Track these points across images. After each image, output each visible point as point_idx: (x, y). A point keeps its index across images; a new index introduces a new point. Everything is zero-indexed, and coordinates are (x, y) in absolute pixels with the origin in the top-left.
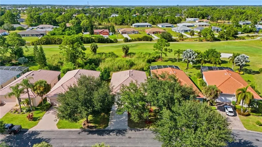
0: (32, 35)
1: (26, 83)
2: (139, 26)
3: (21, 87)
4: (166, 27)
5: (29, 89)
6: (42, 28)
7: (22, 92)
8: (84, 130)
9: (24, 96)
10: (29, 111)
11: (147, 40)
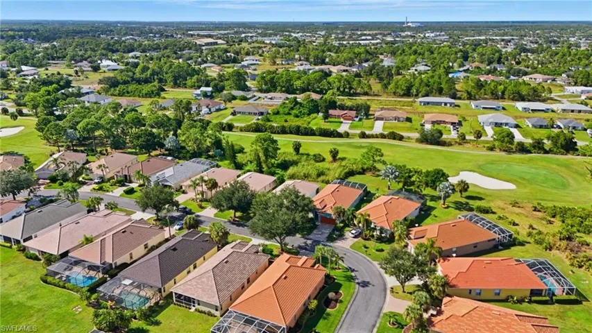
0: (249, 113)
1: (202, 179)
2: (428, 103)
3: (198, 181)
4: (484, 108)
5: (204, 184)
6: (271, 99)
7: (198, 185)
8: (230, 221)
9: (199, 189)
10: (201, 201)
11: (394, 139)
